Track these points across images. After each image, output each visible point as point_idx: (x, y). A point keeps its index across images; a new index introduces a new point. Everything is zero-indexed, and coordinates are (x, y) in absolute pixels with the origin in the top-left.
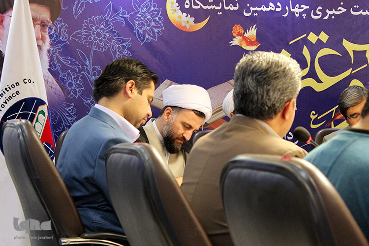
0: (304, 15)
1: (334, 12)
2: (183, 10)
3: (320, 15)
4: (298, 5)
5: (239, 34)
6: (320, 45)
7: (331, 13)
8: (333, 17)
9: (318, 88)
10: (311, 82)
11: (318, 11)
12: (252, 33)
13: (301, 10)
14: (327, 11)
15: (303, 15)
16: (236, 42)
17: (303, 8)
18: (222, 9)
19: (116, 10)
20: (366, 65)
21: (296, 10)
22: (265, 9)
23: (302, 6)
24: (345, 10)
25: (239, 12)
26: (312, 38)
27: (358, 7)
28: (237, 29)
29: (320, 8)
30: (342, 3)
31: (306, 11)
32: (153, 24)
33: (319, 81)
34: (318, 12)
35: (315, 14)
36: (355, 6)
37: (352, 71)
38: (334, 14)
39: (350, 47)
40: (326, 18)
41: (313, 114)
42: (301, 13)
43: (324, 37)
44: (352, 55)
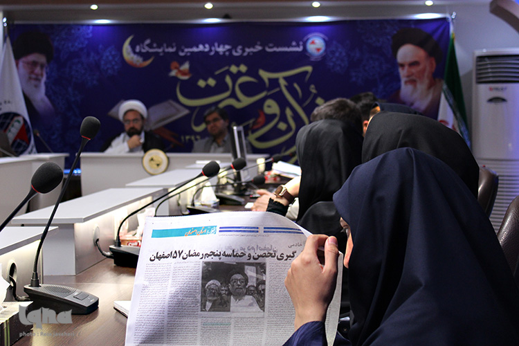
0: (227, 53)
1: (252, 50)
2: (135, 52)
3: (240, 52)
4: (222, 46)
5: (176, 68)
6: (240, 74)
7: (250, 50)
8: (251, 54)
9: (238, 105)
10: (232, 102)
12: (186, 66)
13: (224, 50)
14: (246, 49)
16: (173, 73)
17: (226, 48)
18: (164, 51)
19: (88, 55)
20: (279, 89)
21: (221, 50)
22: (195, 49)
24: (261, 48)
25: (176, 53)
26: (234, 69)
27: (272, 45)
28: (175, 64)
29: (240, 47)
30: (259, 43)
31: (229, 50)
32: (113, 63)
33: (238, 100)
34: (238, 51)
35: (236, 52)
36: (270, 45)
37: (267, 93)
38: (252, 52)
39: (265, 75)
40: (245, 54)
42: (224, 52)
43: (243, 68)
44: (267, 81)
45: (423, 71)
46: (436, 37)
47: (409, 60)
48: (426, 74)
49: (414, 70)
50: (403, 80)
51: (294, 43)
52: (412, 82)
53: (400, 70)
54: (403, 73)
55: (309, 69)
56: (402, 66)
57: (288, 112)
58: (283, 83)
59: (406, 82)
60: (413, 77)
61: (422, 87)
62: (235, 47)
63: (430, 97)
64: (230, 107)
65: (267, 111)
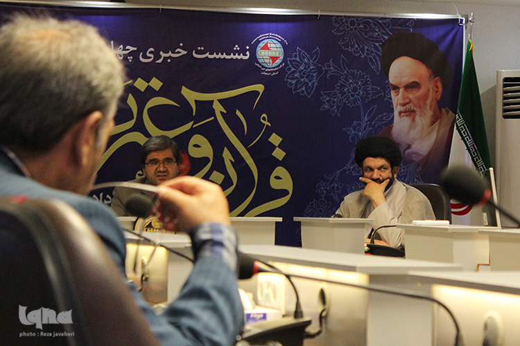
1: (170, 54)
3: (151, 58)
4: (121, 46)
6: (151, 93)
7: (167, 55)
8: (169, 61)
10: (137, 137)
11: (149, 53)
13: (126, 52)
14: (161, 53)
15: (129, 58)
17: (128, 50)
20: (213, 118)
21: (119, 52)
23: (128, 47)
24: (184, 52)
26: (141, 84)
27: (202, 48)
29: (152, 49)
30: (181, 45)
31: (132, 53)
33: (147, 134)
34: (148, 55)
35: (145, 57)
36: (199, 48)
37: (193, 125)
38: (170, 57)
39: (191, 96)
40: (160, 61)
41: (139, 175)
42: (125, 56)
43: (156, 84)
44: (193, 106)
45: (426, 97)
46: (443, 47)
47: (406, 80)
48: (429, 102)
49: (412, 95)
50: (397, 109)
51: (237, 47)
52: (410, 113)
53: (393, 93)
54: (397, 99)
55: (260, 88)
56: (396, 88)
57: (227, 155)
58: (218, 108)
59: (400, 113)
60: (411, 106)
61: (422, 120)
62: (142, 49)
63: (434, 136)
64: (134, 145)
65: (194, 153)
